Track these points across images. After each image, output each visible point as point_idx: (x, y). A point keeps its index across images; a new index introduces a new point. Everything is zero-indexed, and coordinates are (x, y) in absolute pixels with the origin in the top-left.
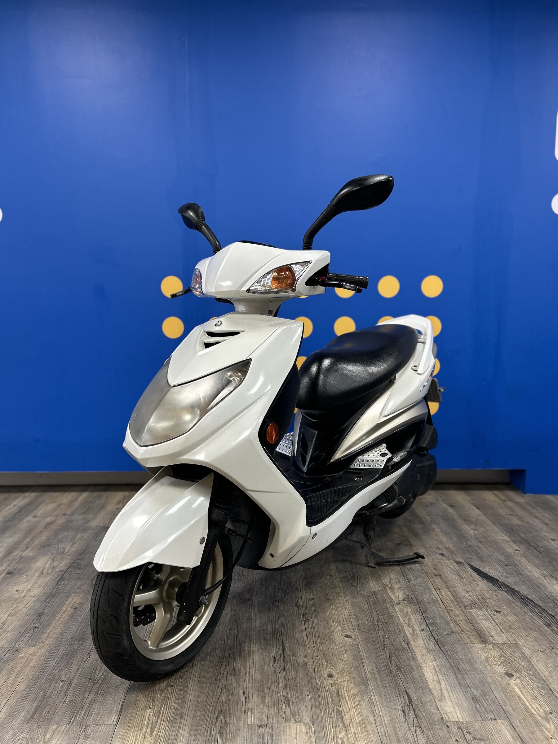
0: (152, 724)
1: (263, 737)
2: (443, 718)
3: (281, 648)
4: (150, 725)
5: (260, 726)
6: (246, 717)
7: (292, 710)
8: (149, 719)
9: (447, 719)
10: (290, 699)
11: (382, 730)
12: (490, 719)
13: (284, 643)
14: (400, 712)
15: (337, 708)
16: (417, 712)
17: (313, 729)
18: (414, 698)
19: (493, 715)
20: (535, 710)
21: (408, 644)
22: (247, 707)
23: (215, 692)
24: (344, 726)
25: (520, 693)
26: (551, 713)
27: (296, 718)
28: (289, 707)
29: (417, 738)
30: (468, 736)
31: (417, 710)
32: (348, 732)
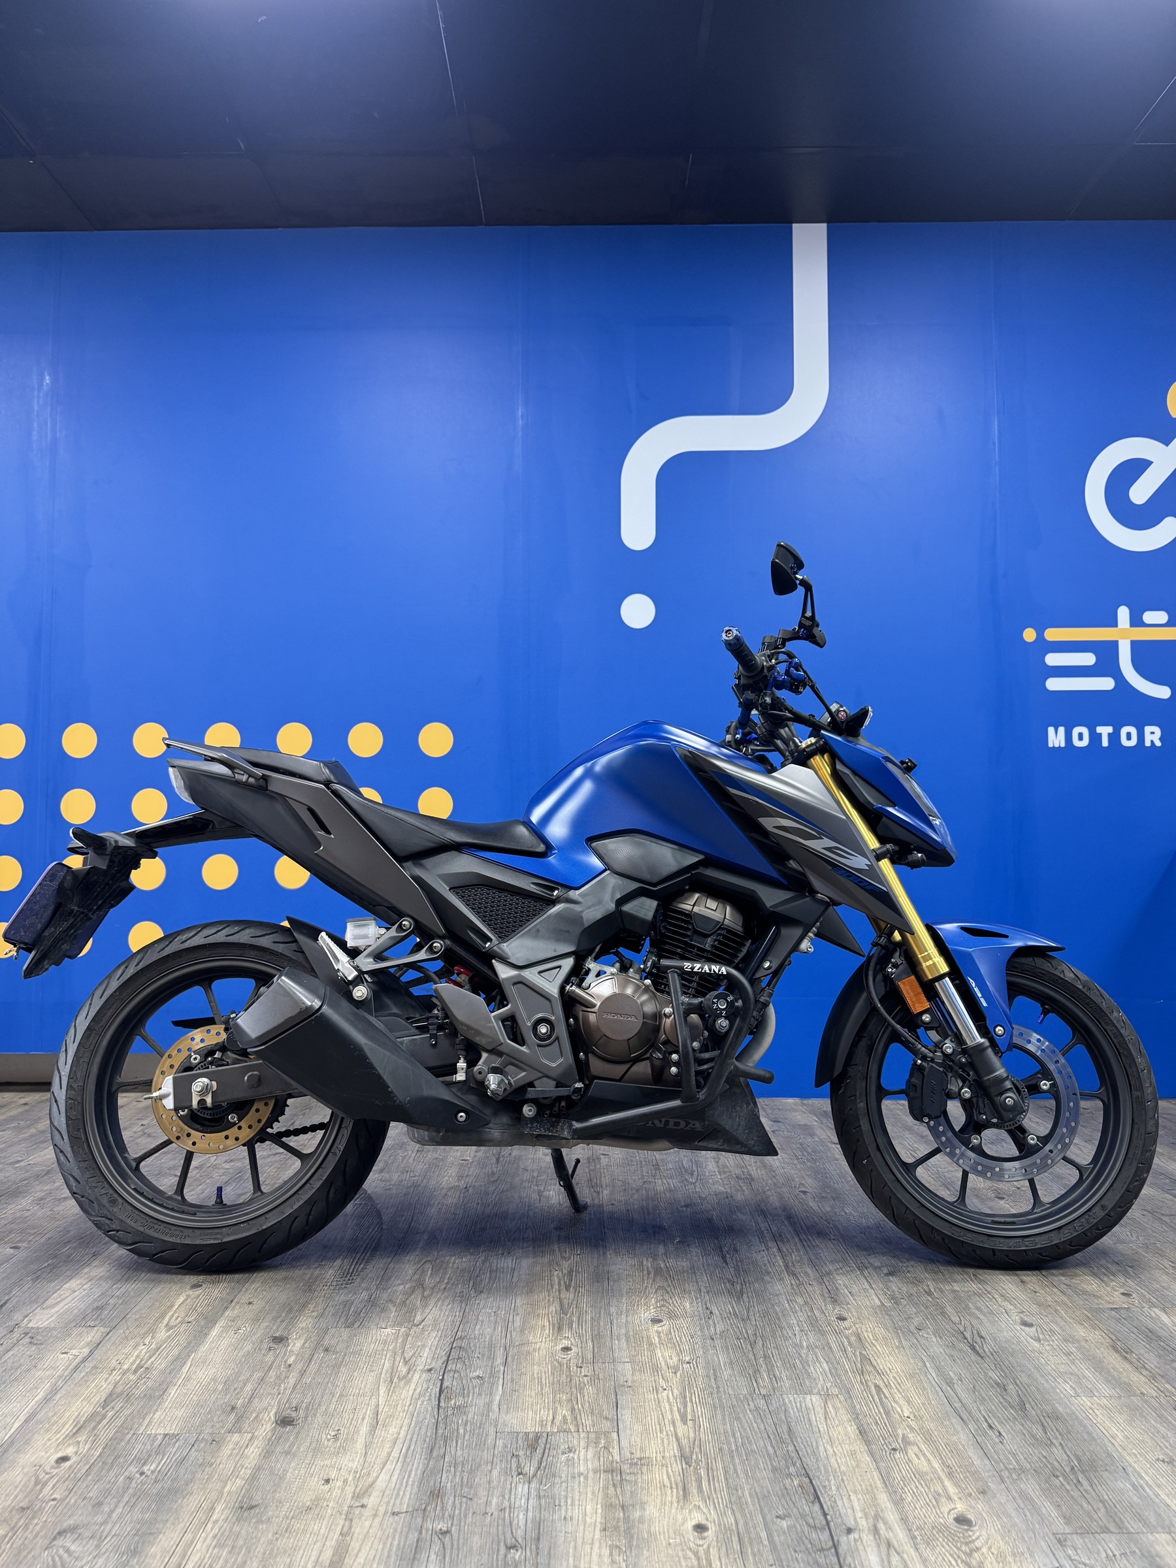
2: (17, 1324)
9: (24, 1325)
12: (87, 1326)
19: (98, 1323)
20: (170, 1319)
25: (178, 1304)
26: (188, 1323)
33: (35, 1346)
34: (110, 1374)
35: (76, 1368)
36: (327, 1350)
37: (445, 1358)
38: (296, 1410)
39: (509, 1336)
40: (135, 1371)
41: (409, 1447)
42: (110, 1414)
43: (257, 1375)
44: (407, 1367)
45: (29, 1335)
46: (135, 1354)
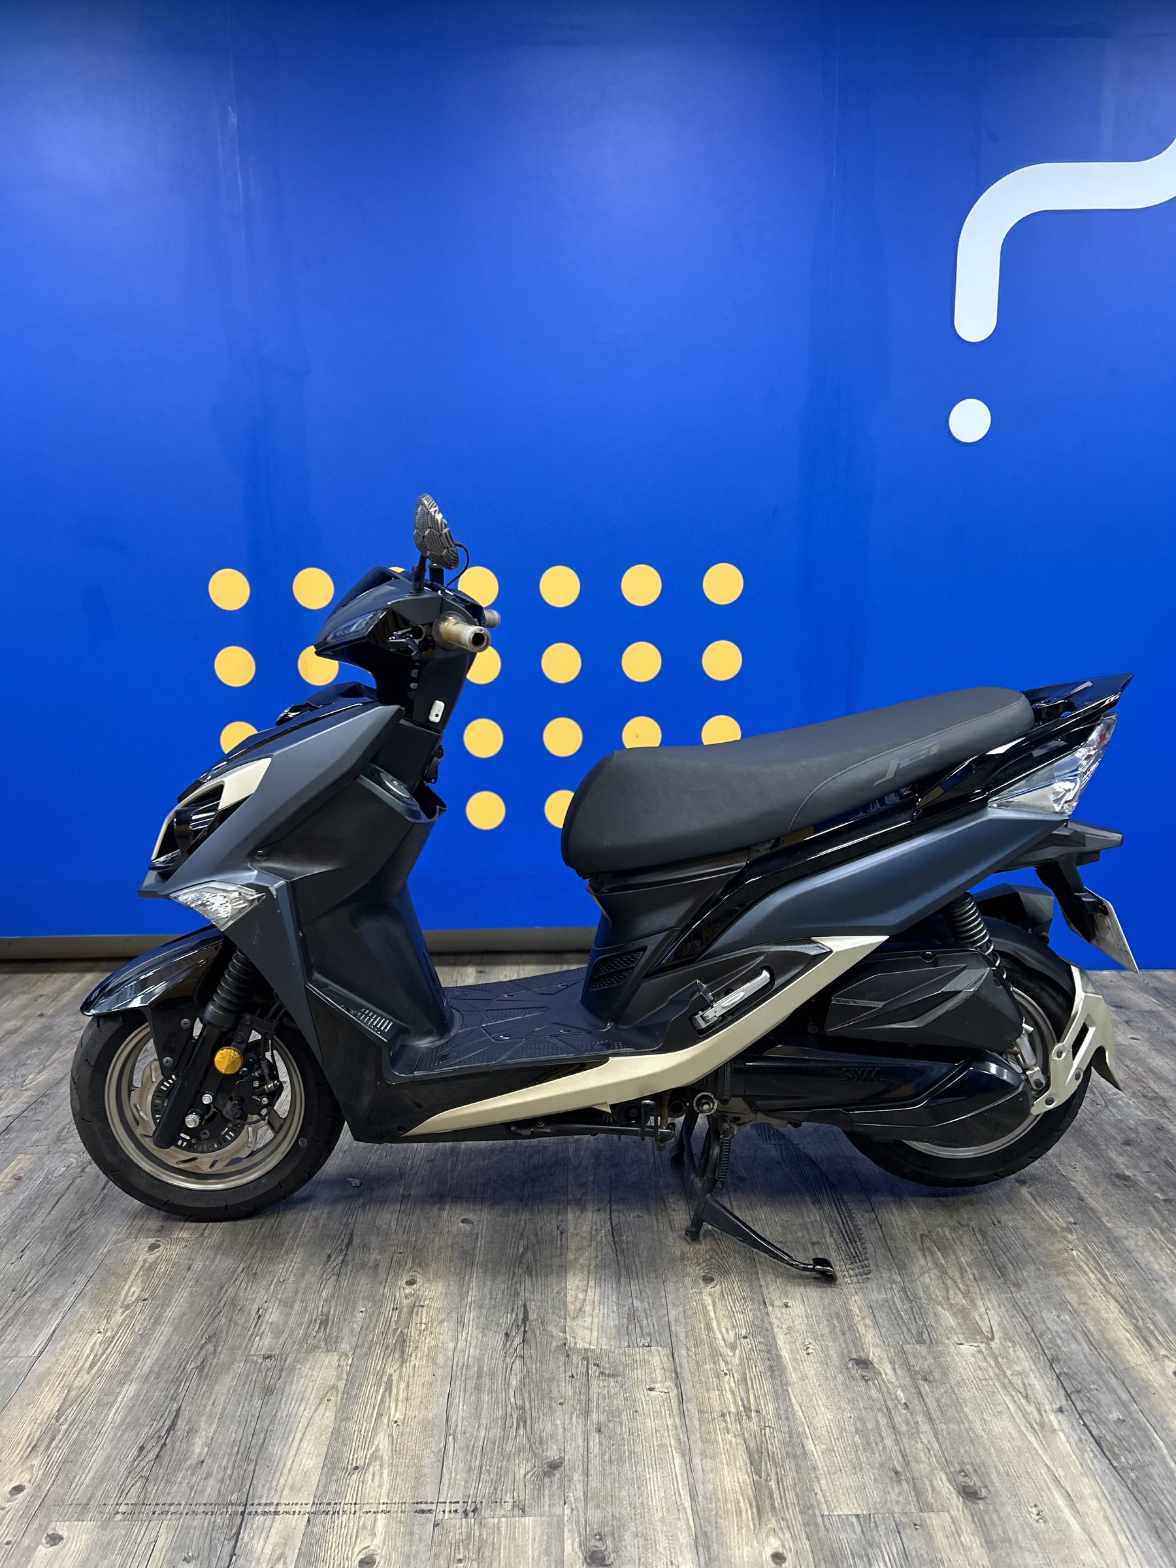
0: (96, 1355)
1: (266, 1374)
2: (565, 1344)
3: (346, 1241)
4: (91, 1357)
5: (269, 1357)
6: (250, 1344)
7: (327, 1334)
8: (92, 1348)
9: (572, 1345)
10: (331, 1317)
11: (460, 1363)
12: (641, 1345)
13: (355, 1232)
14: (502, 1334)
15: (401, 1332)
16: (529, 1335)
17: (350, 1360)
18: (532, 1316)
19: (649, 1340)
20: (722, 1333)
21: (561, 1233)
22: (256, 1330)
23: (213, 1309)
24: (402, 1356)
25: (710, 1308)
26: (745, 1337)
27: (330, 1343)
28: (325, 1329)
29: (511, 1373)
30: (593, 1370)
31: (530, 1332)
32: (404, 1365)
33: (611, 1379)
34: (725, 1421)
35: (682, 1413)
36: (926, 1380)
37: (1062, 1392)
38: (966, 1476)
39: (1102, 1355)
40: (750, 1418)
41: (1131, 1531)
42: (773, 1484)
43: (883, 1421)
44: (1033, 1405)
45: (592, 1362)
46: (728, 1390)
